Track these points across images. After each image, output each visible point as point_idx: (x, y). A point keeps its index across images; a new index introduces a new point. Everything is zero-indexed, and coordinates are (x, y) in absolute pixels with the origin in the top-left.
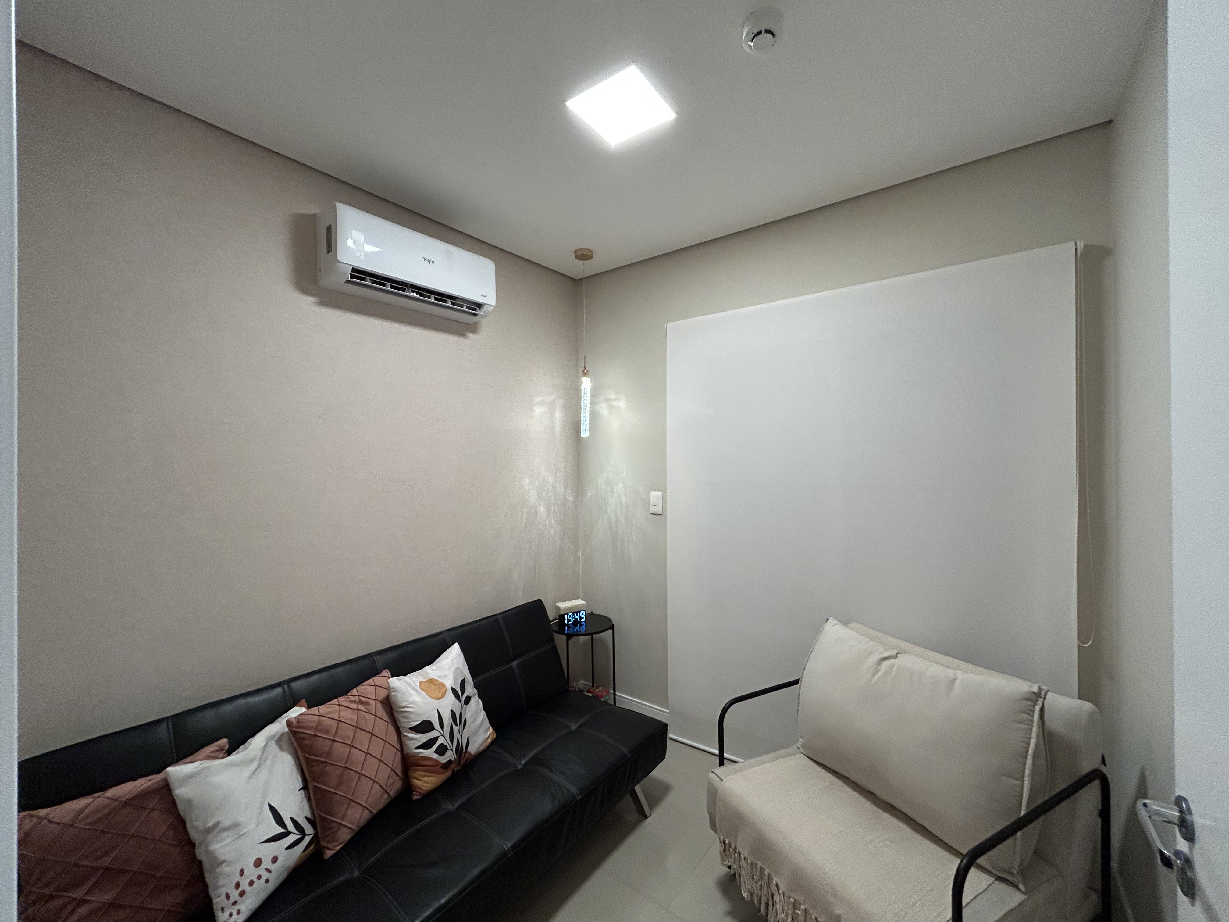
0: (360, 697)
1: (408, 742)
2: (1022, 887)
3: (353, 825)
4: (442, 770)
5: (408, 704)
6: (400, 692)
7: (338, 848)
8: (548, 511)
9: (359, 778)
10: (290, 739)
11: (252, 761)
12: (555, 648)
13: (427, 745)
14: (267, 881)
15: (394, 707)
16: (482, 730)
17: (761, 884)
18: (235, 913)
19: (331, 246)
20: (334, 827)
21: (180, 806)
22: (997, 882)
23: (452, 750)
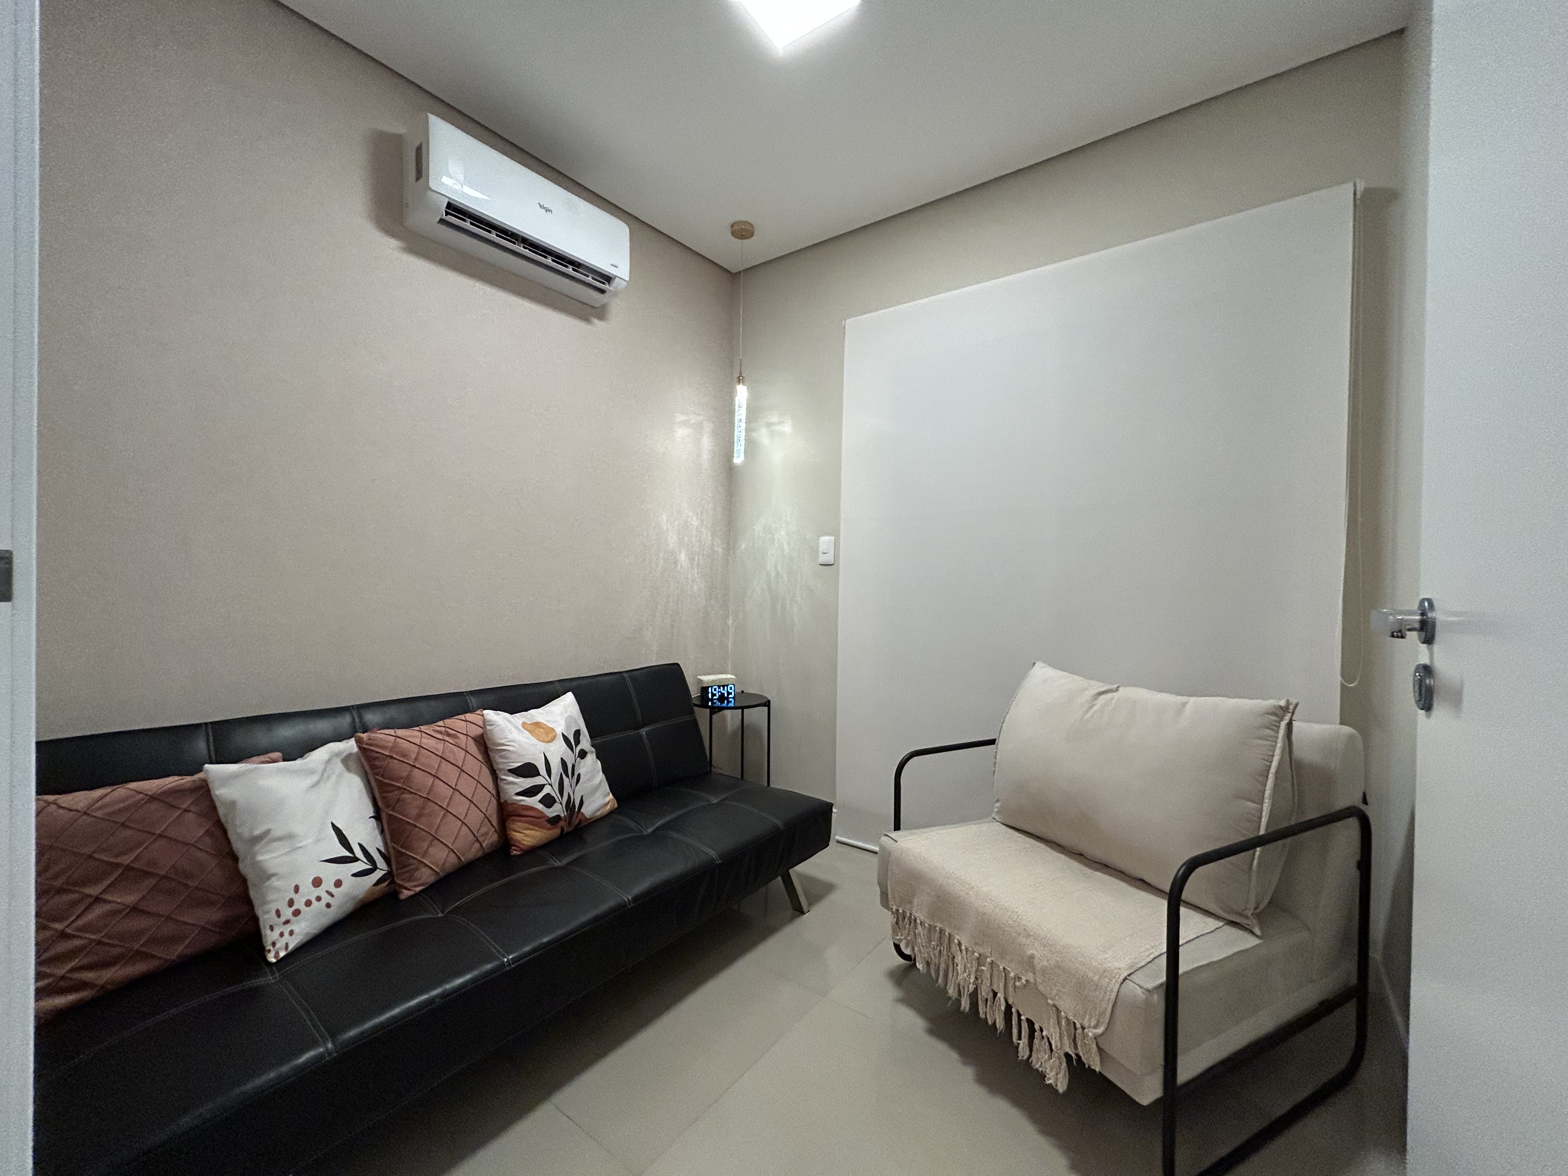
0: (447, 729)
1: (506, 787)
2: (1257, 931)
3: (437, 866)
4: (548, 825)
5: (508, 742)
6: (498, 726)
7: (418, 889)
8: (692, 560)
9: (444, 816)
10: (360, 760)
11: (312, 772)
12: (695, 723)
13: (531, 792)
14: (328, 905)
15: (489, 745)
16: (599, 794)
17: (940, 950)
18: (286, 934)
19: (421, 172)
20: (414, 864)
21: (221, 811)
22: (1226, 927)
23: (561, 804)
